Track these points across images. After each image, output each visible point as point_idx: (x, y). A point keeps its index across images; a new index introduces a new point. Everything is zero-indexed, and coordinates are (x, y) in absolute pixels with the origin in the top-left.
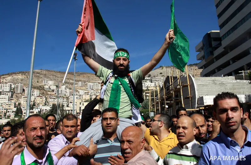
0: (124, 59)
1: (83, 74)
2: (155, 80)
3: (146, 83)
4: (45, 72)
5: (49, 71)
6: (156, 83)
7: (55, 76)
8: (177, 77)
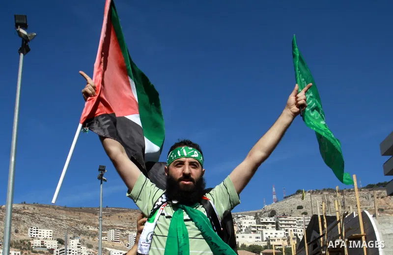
0: (191, 164)
1: (119, 212)
2: (286, 224)
3: (265, 231)
4: (32, 209)
5: (41, 206)
6: (290, 229)
7: (55, 217)
8: (335, 217)
